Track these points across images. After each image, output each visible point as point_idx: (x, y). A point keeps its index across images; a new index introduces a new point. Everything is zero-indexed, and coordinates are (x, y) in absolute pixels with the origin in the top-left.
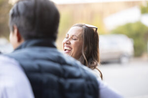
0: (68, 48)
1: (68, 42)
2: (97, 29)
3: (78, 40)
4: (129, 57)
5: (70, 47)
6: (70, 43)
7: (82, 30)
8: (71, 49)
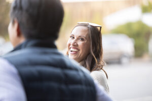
0: (76, 50)
1: (75, 44)
2: (101, 27)
3: (86, 41)
4: (130, 58)
5: (77, 49)
6: (77, 45)
7: (88, 30)
8: (79, 50)
